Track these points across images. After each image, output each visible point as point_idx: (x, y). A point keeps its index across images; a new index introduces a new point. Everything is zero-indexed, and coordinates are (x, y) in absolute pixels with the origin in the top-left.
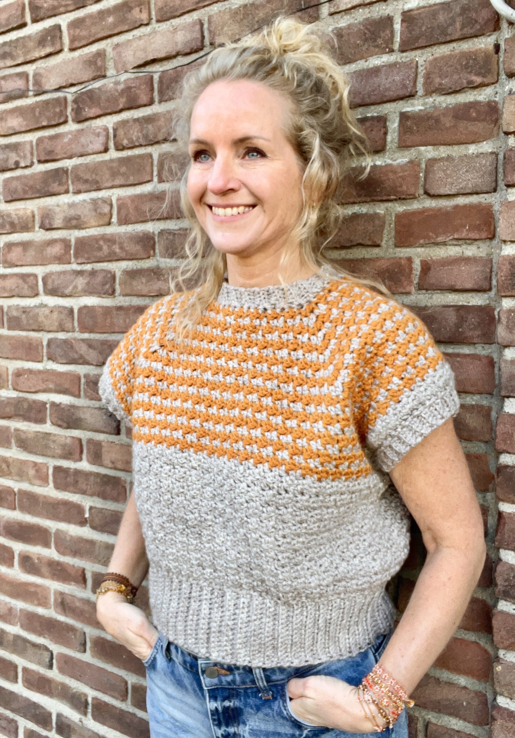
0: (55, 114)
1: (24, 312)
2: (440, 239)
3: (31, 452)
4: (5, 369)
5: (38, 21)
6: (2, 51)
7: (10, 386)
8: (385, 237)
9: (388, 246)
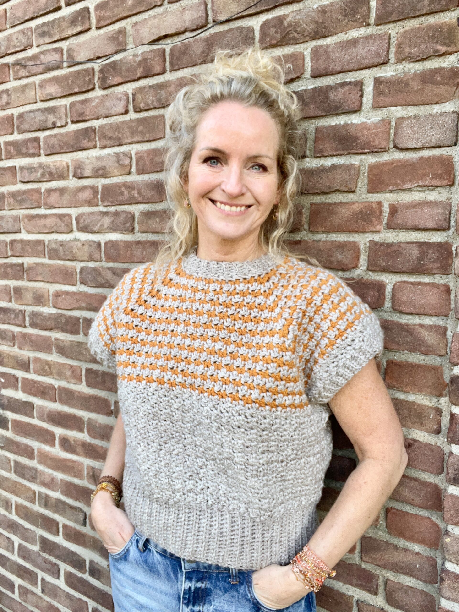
0: (85, 82)
1: (61, 245)
2: (406, 186)
3: (67, 357)
4: (47, 291)
5: (71, 4)
6: (41, 30)
7: (51, 305)
8: (359, 185)
9: (361, 192)
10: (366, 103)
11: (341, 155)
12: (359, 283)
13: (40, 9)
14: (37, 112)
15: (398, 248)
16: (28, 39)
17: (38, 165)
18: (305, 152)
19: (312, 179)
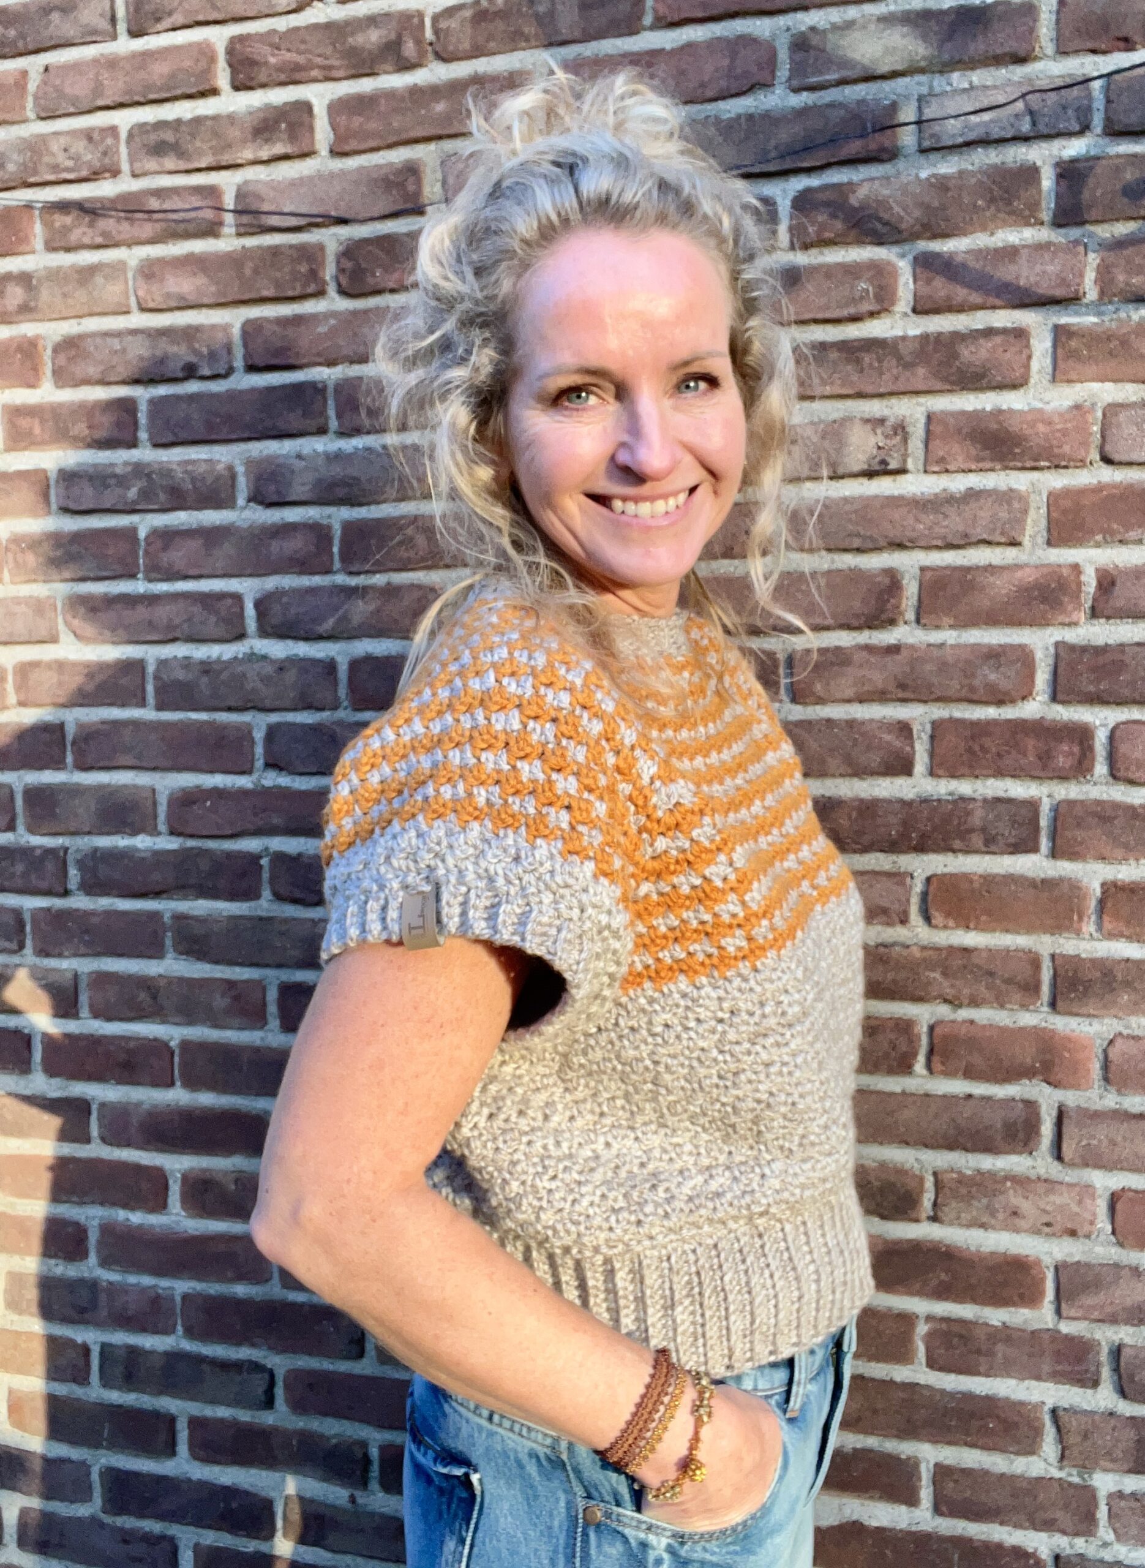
1: (206, 672)
2: (1132, 535)
3: (216, 962)
4: (149, 794)
5: (251, 88)
6: (153, 138)
7: (162, 827)
8: (1029, 531)
9: (1034, 545)
10: (1040, 372)
11: (987, 470)
12: (1039, 729)
13: (149, 87)
14: (130, 338)
15: (1119, 657)
16: (105, 153)
17: (129, 469)
18: (905, 461)
19: (923, 517)
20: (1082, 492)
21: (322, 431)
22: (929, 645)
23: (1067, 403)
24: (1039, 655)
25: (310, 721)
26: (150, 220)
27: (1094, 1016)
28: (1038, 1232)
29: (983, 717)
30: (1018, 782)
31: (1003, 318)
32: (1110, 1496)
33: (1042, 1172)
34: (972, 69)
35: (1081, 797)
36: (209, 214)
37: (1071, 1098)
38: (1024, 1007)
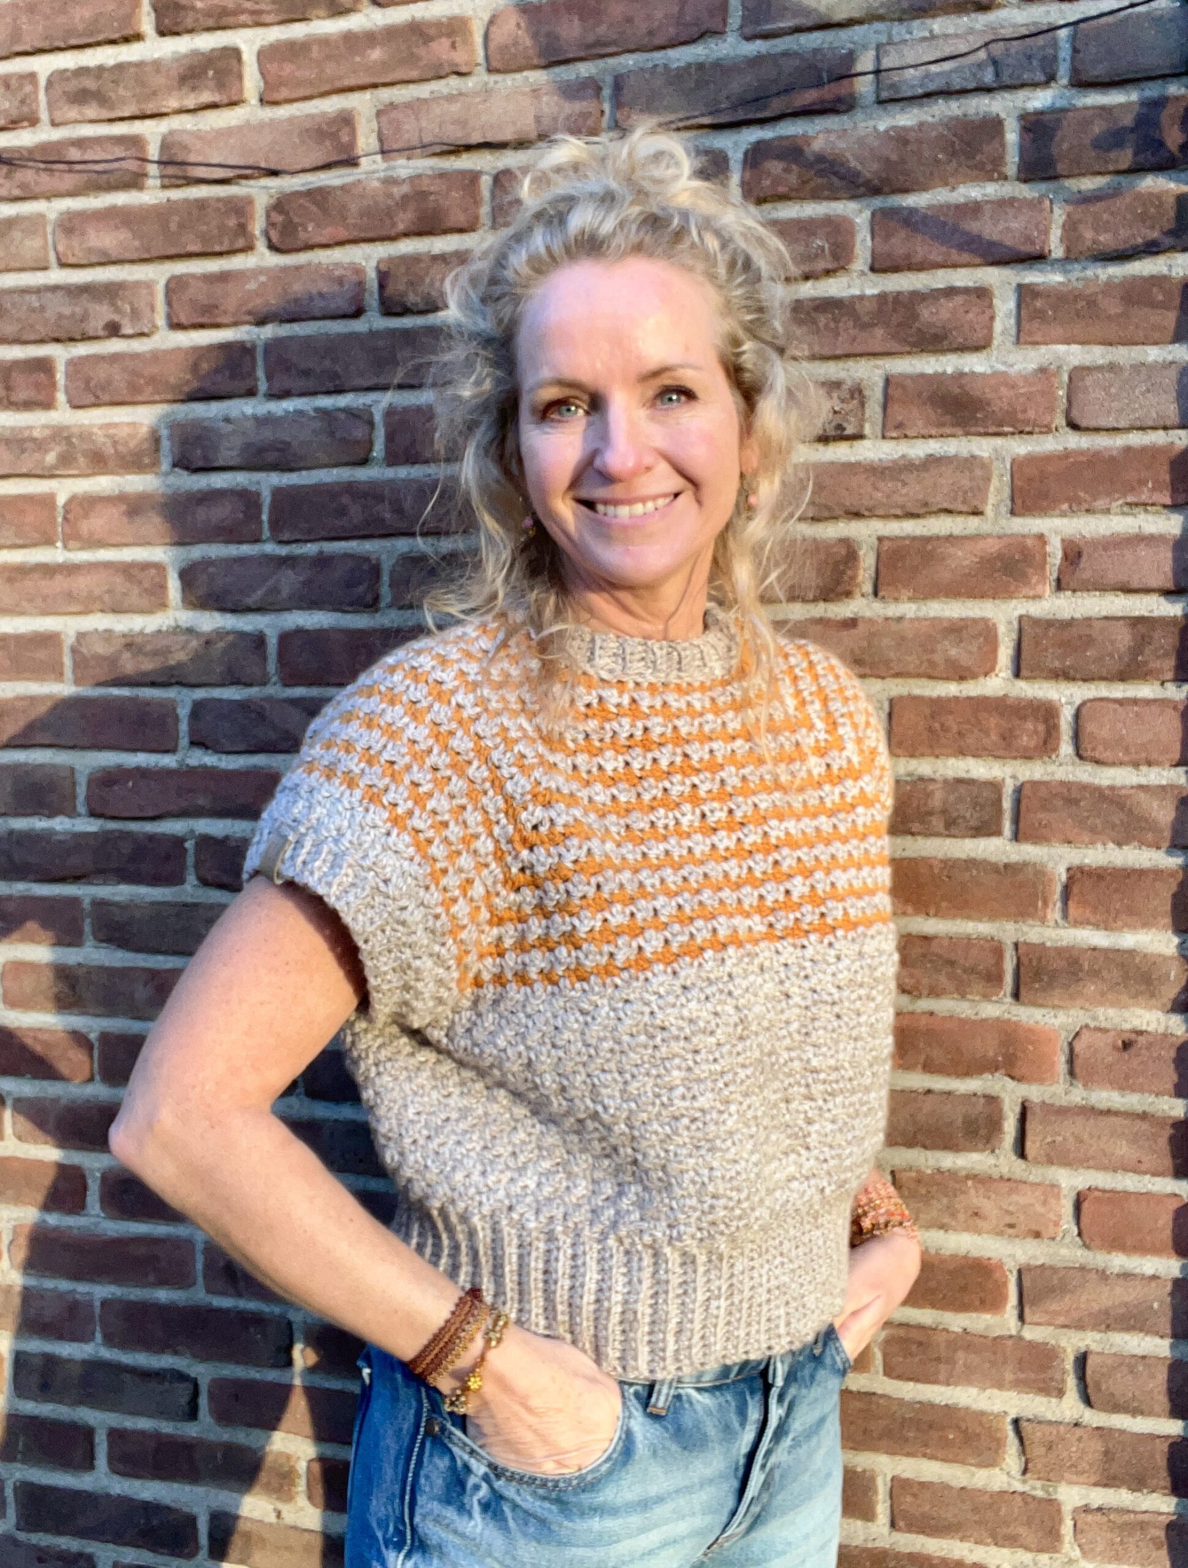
0: (223, 230)
1: (128, 645)
4: (66, 772)
5: (177, 34)
6: (73, 85)
7: (81, 808)
8: (992, 499)
9: (997, 514)
10: (1003, 333)
11: (948, 436)
12: (1000, 706)
13: (70, 32)
14: (49, 295)
15: (1085, 631)
16: (23, 102)
17: (47, 432)
18: (862, 427)
19: (881, 485)
20: (1048, 458)
21: (251, 393)
22: (887, 619)
23: (1032, 366)
24: (1002, 629)
25: (237, 697)
26: (70, 171)
27: (1060, 1007)
28: (1000, 1234)
29: (943, 694)
30: (980, 762)
31: (962, 278)
32: (1075, 1510)
33: (1005, 1171)
34: (934, 16)
35: (1046, 778)
36: (132, 165)
37: (1034, 1093)
38: (986, 997)
